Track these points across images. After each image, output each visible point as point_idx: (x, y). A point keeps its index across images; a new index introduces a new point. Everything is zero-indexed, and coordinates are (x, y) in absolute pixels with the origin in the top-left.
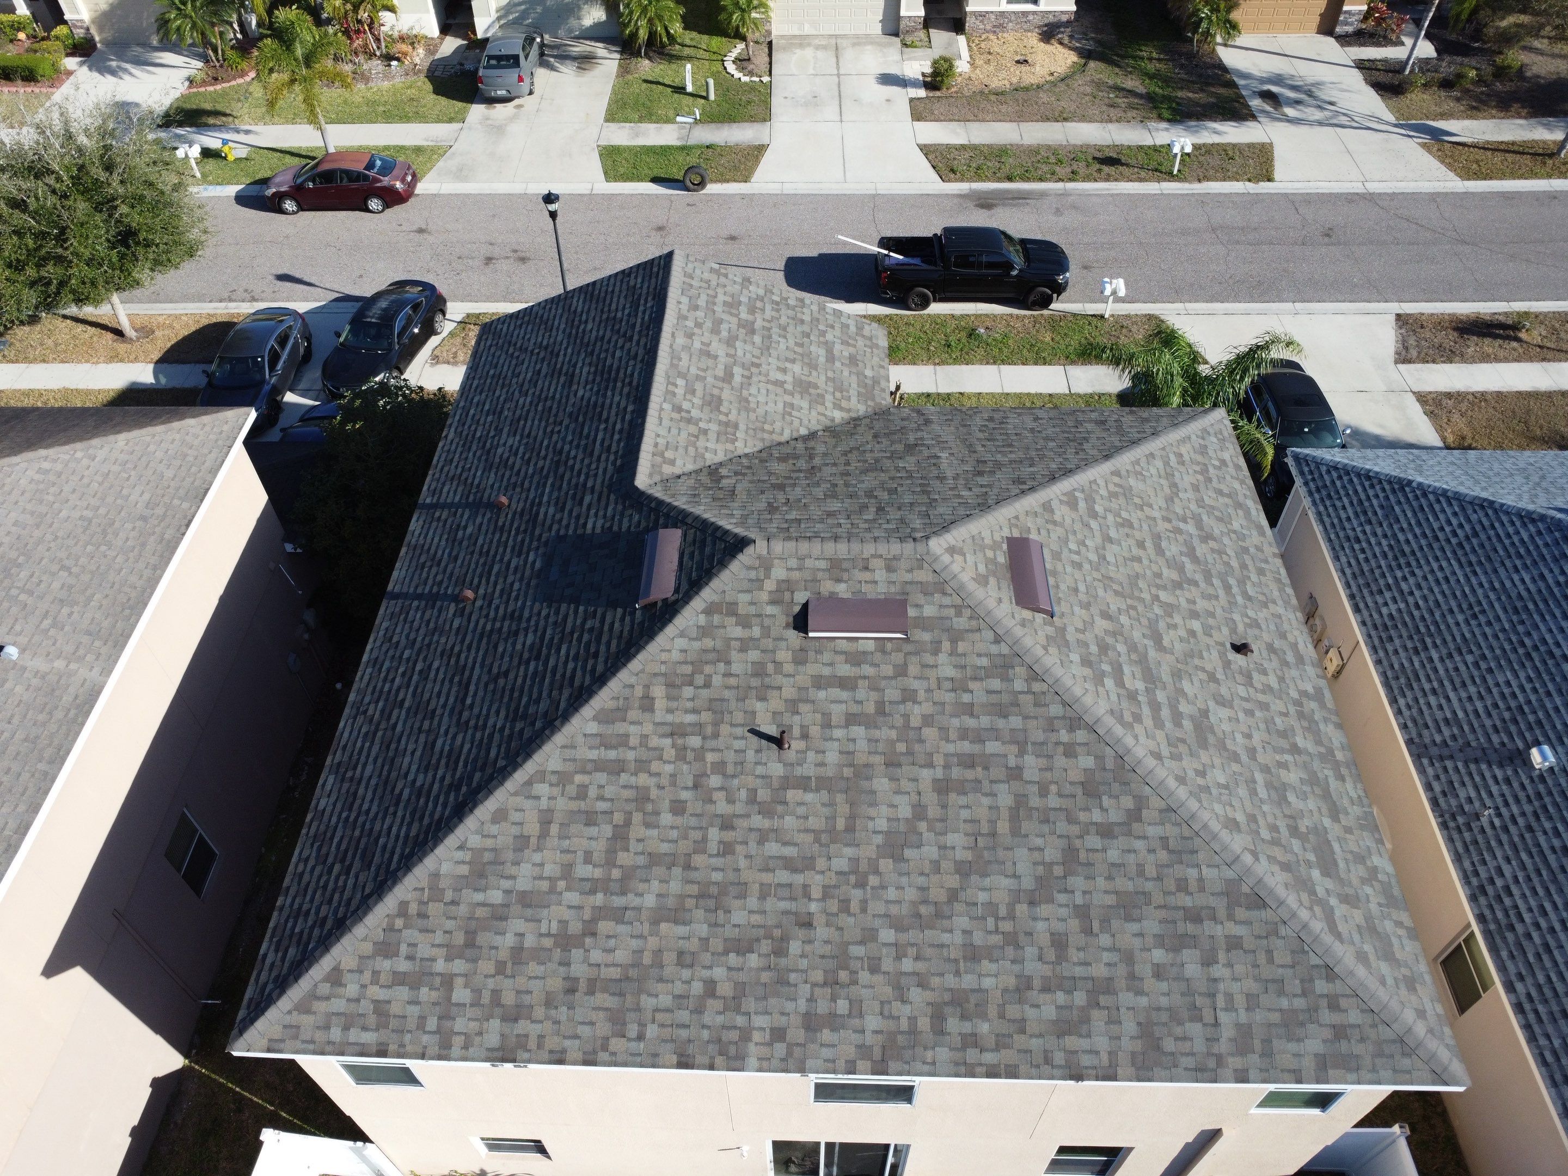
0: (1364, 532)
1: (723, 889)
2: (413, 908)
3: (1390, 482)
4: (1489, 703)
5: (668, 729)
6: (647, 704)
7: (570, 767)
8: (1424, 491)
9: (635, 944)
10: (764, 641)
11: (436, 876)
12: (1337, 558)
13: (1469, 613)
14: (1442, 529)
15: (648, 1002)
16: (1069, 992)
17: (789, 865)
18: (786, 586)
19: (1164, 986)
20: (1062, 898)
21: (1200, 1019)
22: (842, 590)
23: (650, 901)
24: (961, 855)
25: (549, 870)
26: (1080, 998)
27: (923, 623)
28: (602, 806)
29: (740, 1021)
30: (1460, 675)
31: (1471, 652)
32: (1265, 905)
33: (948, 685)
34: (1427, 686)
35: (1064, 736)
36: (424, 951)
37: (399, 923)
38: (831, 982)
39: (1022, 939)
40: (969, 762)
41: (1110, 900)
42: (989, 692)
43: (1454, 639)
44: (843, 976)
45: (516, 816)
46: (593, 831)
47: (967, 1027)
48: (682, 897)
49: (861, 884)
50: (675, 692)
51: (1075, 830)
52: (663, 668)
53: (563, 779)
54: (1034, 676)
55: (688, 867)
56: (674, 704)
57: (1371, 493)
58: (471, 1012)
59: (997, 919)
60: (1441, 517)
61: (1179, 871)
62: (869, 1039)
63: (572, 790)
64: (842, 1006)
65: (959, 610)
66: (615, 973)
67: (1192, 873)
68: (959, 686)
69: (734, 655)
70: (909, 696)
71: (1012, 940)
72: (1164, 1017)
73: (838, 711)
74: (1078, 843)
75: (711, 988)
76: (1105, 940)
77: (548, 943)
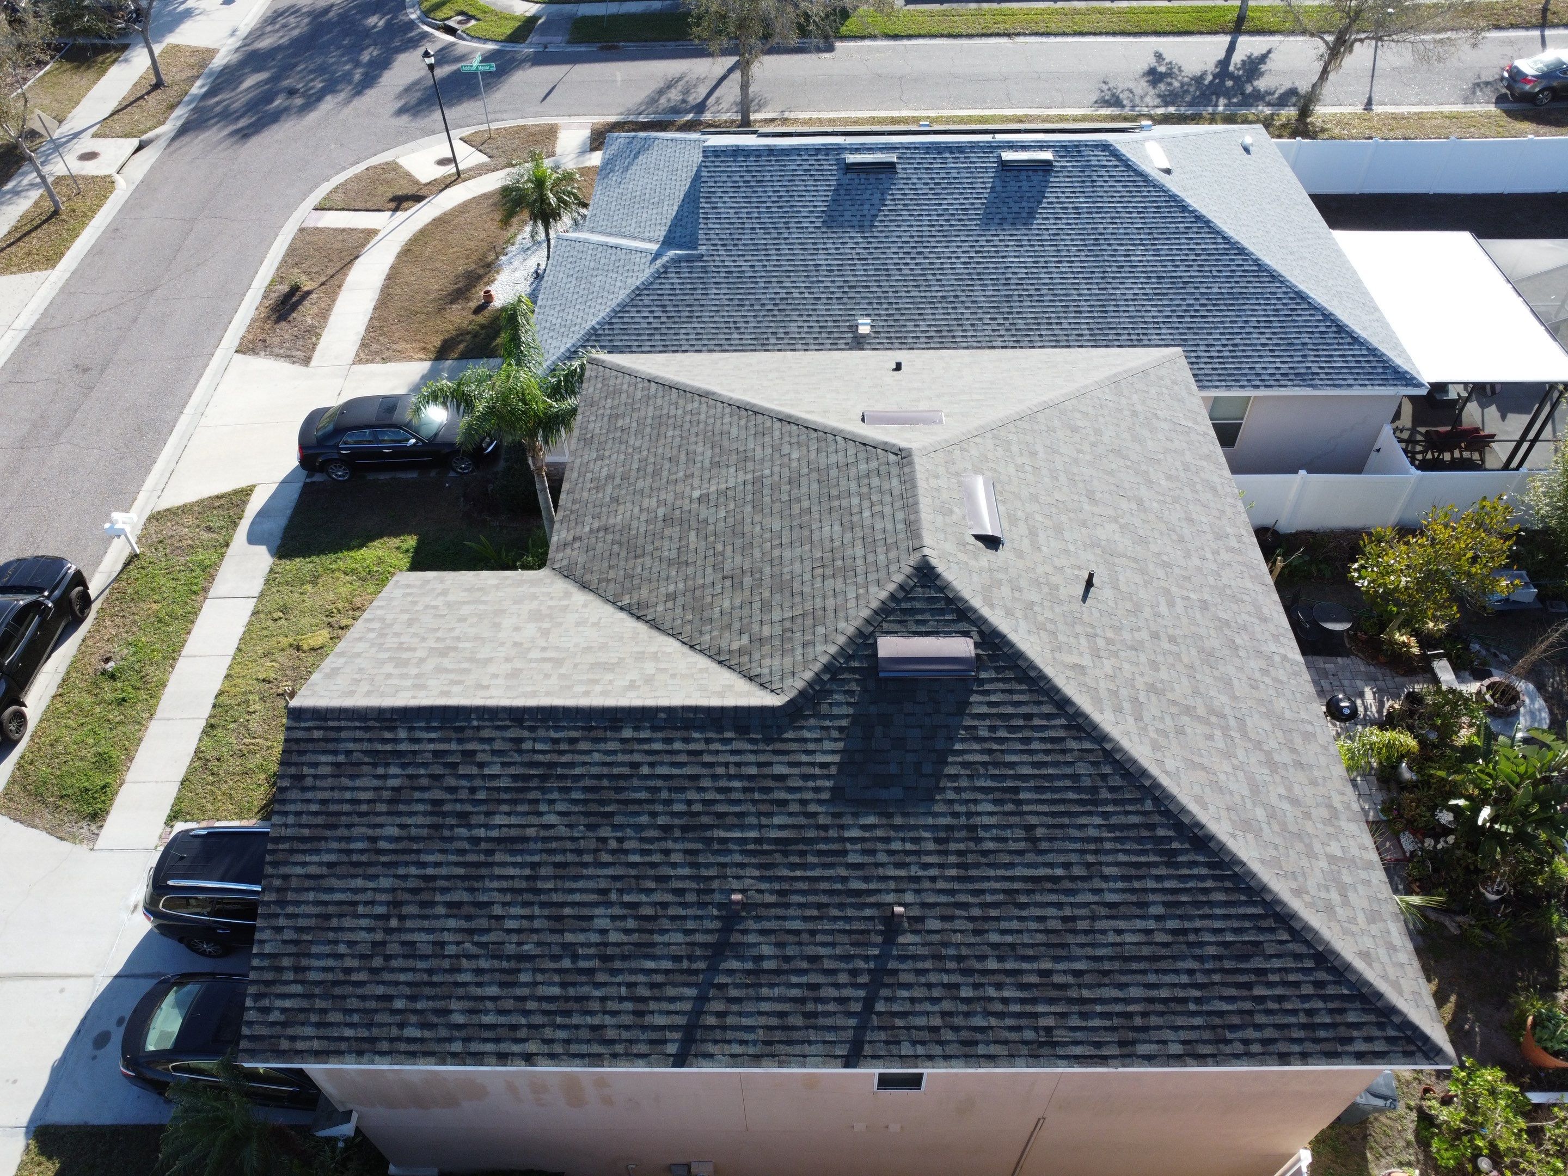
1: (1202, 650)
2: (1292, 884)
5: (1096, 659)
6: (1079, 669)
7: (1146, 739)
8: (607, 323)
9: (1256, 716)
10: (1011, 574)
11: (1264, 863)
15: (1289, 714)
16: (1195, 483)
17: (1171, 604)
19: (1176, 441)
20: (1144, 467)
21: (1188, 432)
23: (1224, 699)
24: (1134, 508)
25: (1228, 769)
26: (1196, 479)
28: (1169, 721)
29: (1277, 659)
32: (1118, 382)
35: (1042, 428)
36: (1317, 877)
37: (1307, 898)
38: (1235, 600)
39: (1173, 494)
40: (1072, 482)
41: (1137, 444)
42: (1021, 454)
44: (1229, 592)
45: (1197, 788)
46: (1189, 730)
47: (1232, 538)
48: (1216, 678)
50: (1065, 647)
51: (1101, 445)
52: (1047, 651)
53: (1157, 746)
54: (1004, 427)
55: (1193, 669)
56: (1075, 649)
58: (1345, 844)
59: (1166, 502)
60: (637, 320)
61: (1111, 409)
64: (1246, 598)
66: (1279, 732)
67: (1110, 404)
68: (1021, 470)
69: (1025, 597)
71: (1175, 499)
72: (1192, 447)
73: (1056, 543)
74: (1109, 447)
75: (1265, 672)
76: (1160, 456)
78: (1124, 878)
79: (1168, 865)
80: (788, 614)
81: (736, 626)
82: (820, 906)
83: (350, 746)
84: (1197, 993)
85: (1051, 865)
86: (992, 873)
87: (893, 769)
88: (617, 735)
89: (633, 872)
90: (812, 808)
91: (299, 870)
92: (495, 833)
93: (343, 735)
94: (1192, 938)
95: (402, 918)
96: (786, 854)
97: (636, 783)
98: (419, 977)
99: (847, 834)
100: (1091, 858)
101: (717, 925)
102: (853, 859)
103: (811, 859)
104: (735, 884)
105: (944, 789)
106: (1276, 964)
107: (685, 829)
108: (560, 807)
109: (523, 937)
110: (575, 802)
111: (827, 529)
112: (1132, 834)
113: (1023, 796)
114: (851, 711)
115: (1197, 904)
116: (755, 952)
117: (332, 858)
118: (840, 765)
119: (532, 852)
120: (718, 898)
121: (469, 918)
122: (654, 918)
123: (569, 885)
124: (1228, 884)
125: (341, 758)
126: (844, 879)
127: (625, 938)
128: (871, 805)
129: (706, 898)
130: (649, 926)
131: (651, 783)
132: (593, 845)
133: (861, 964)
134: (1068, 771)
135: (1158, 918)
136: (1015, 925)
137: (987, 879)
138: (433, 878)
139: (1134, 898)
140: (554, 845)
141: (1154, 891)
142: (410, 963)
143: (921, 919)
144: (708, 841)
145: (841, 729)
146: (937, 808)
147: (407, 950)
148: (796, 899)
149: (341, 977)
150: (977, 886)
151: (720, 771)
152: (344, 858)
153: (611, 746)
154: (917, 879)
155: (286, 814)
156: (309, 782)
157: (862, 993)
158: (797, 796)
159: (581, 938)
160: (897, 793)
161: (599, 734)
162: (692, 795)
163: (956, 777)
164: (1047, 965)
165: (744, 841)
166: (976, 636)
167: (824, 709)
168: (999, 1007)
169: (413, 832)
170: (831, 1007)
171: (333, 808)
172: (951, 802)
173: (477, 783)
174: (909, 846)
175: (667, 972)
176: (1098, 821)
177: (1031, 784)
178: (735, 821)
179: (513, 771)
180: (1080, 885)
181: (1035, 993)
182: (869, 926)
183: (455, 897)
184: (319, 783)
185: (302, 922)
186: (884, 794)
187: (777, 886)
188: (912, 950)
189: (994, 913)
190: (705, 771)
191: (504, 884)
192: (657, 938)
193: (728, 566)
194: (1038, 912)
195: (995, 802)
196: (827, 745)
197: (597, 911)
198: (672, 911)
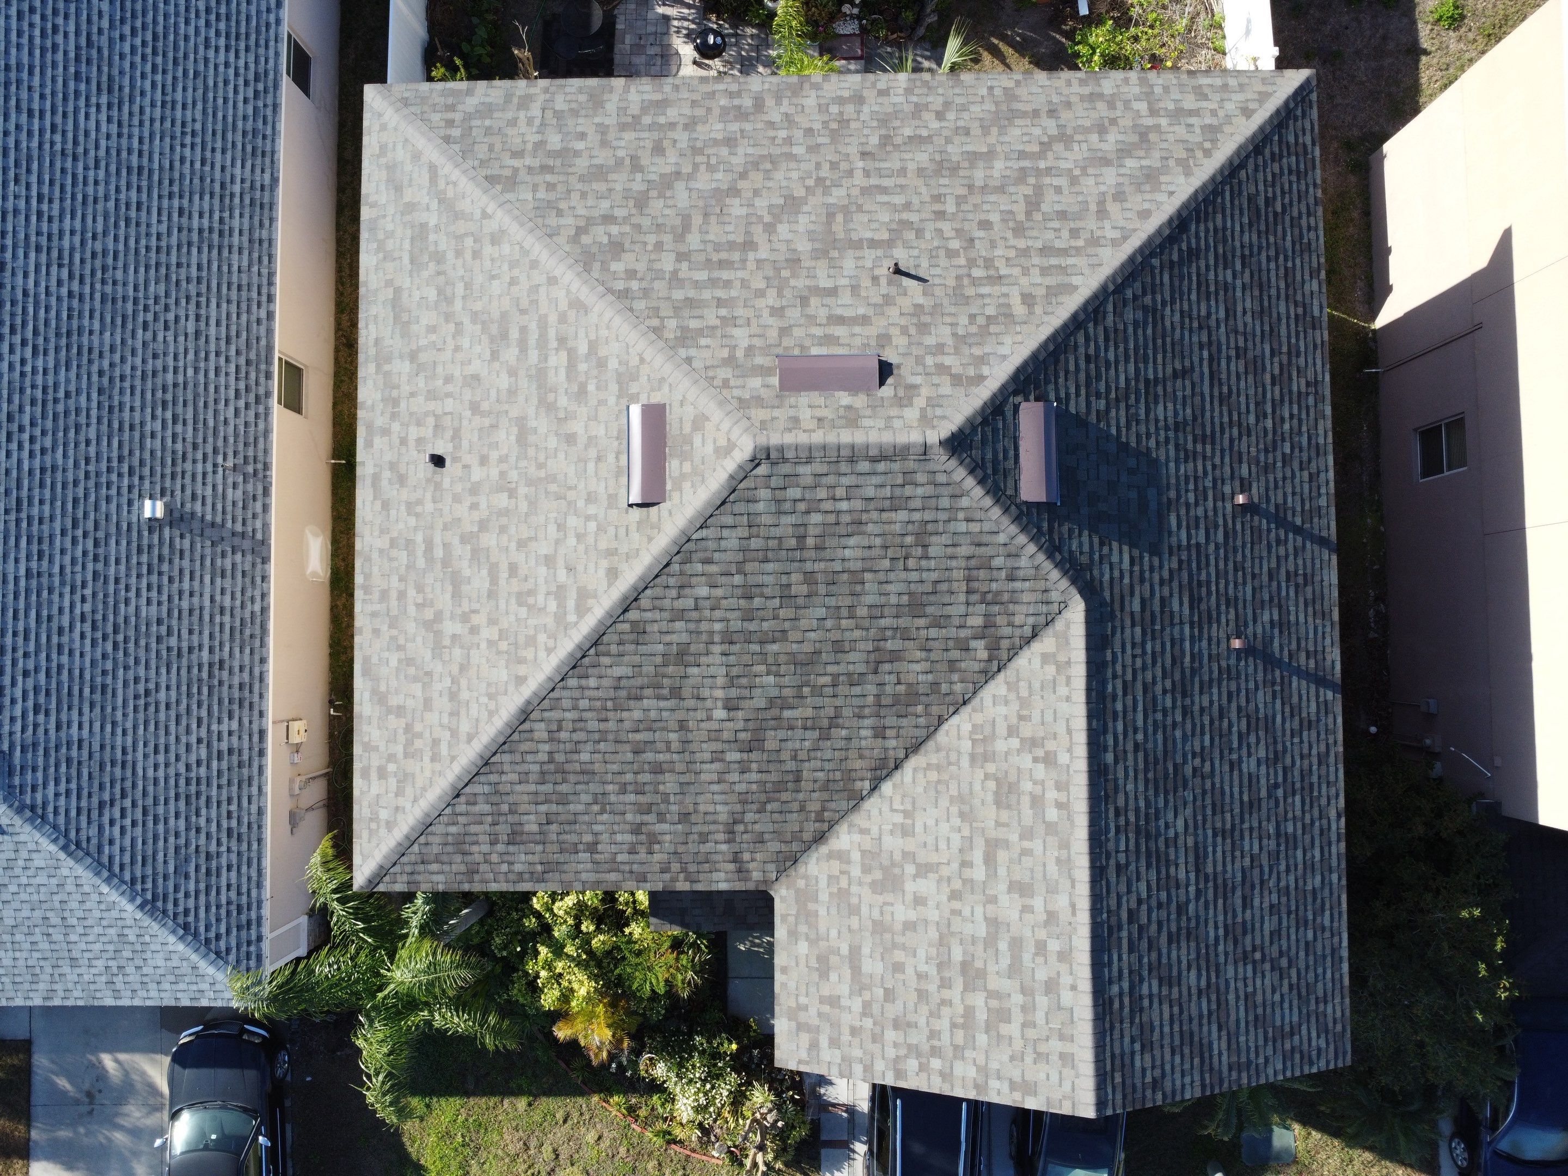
0: (219, 843)
1: (938, 172)
2: (1199, 154)
3: (164, 912)
4: (176, 585)
5: (1005, 281)
6: (1028, 299)
7: (1090, 251)
8: (132, 887)
9: (1007, 139)
10: (921, 352)
11: (1188, 173)
12: (261, 812)
13: (151, 700)
14: (134, 824)
15: (989, 106)
16: (654, 123)
17: (884, 190)
18: (902, 402)
19: (579, 129)
20: (653, 177)
21: (555, 112)
22: (845, 398)
23: (999, 165)
24: (736, 201)
25: (1091, 181)
26: (647, 120)
27: (764, 371)
28: (1056, 224)
29: (915, 99)
30: (191, 624)
31: (169, 649)
32: (486, 178)
33: (739, 322)
34: (227, 619)
35: (635, 285)
36: (1180, 131)
37: (1207, 145)
38: (843, 122)
39: (689, 152)
40: (723, 264)
41: (612, 177)
42: (701, 317)
43: (179, 669)
44: (834, 126)
45: (1129, 215)
46: (1058, 207)
47: (736, 102)
48: (972, 166)
49: (820, 180)
50: (1003, 310)
51: (634, 220)
52: (1018, 329)
53: (1095, 241)
54: (657, 331)
55: (970, 187)
56: (1002, 300)
57: (191, 903)
58: (1130, 96)
59: (708, 164)
60: (127, 842)
61: (552, 196)
62: (813, 93)
63: (1085, 235)
64: (834, 109)
65: (726, 384)
66: (1018, 122)
67: (541, 194)
68: (731, 321)
69: (950, 341)
70: (777, 312)
71: (696, 151)
72: (583, 112)
73: (846, 297)
74: (634, 211)
75: (940, 116)
76: (621, 153)
77: (1078, 137)
78: (1208, 300)
79: (1198, 258)
80: (962, 598)
81: (955, 654)
82: (1236, 570)
83: (1127, 1040)
84: (1281, 257)
85: (1201, 360)
86: (1208, 414)
87: (1133, 495)
88: (1111, 769)
89: (1217, 739)
90: (1166, 574)
91: (1225, 1058)
92: (1192, 876)
93: (1117, 1051)
94: (1247, 252)
95: (1254, 949)
96: (1200, 599)
97: (1150, 745)
98: (1293, 923)
99: (1185, 543)
100: (1195, 324)
101: (1251, 660)
102: (1202, 540)
103: (1203, 576)
104: (1223, 645)
105: (1148, 449)
106: (1261, 187)
107: (1184, 695)
108: (1170, 816)
109: (1264, 834)
110: (1166, 802)
111: (848, 553)
112: (1177, 283)
113: (1151, 377)
114: (1086, 533)
115: (1225, 241)
116: (1268, 627)
117: (1214, 1028)
118: (1132, 546)
119: (1205, 836)
120: (1233, 661)
121: (1253, 887)
122: (1248, 717)
123: (1227, 800)
124: (1210, 209)
125: (1137, 1046)
126: (1217, 545)
127: (1263, 742)
128: (1162, 518)
129: (1234, 671)
130: (1253, 721)
131: (1151, 729)
132: (1198, 780)
133: (1273, 535)
134: (1130, 329)
135: (1234, 277)
136: (1243, 399)
137: (1212, 418)
138: (1226, 926)
139: (1222, 293)
140: (1200, 818)
141: (1216, 275)
142: (1284, 933)
143: (1242, 479)
144: (1193, 671)
145: (1102, 544)
146: (1163, 458)
147: (1276, 938)
148: (1231, 591)
149: (1295, 992)
150: (1218, 429)
151: (1139, 662)
152: (1214, 1017)
153: (1121, 774)
154: (1214, 481)
155: (1183, 1086)
156: (1157, 1072)
157: (1291, 535)
158: (1157, 588)
159: (1263, 781)
160: (1152, 493)
161: (1111, 786)
162: (1159, 689)
163: (1138, 436)
164: (1268, 378)
165: (1192, 637)
166: (1019, 399)
167: (1084, 559)
168: (1295, 421)
169: (1193, 956)
170: (1300, 562)
171: (1177, 1042)
172: (1157, 443)
173: (1154, 903)
174: (1191, 486)
175: (1283, 704)
176: (1168, 311)
177: (1141, 365)
178: (1177, 647)
179: (1143, 870)
180: (1214, 338)
181: (1285, 391)
182: (1248, 526)
183: (1239, 902)
184: (1158, 1063)
185: (1261, 1042)
186: (1153, 505)
187: (1223, 608)
188: (1262, 490)
189: (1235, 418)
190: (1140, 677)
191: (1229, 859)
192: (1261, 715)
193: (861, 668)
194: (1233, 378)
195: (1156, 403)
196: (1115, 558)
197: (1245, 770)
198: (1243, 703)
